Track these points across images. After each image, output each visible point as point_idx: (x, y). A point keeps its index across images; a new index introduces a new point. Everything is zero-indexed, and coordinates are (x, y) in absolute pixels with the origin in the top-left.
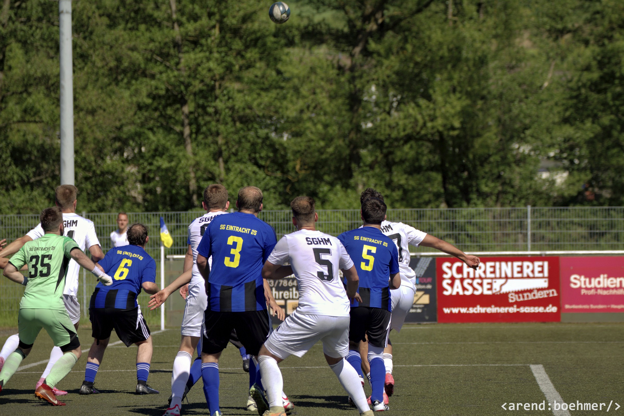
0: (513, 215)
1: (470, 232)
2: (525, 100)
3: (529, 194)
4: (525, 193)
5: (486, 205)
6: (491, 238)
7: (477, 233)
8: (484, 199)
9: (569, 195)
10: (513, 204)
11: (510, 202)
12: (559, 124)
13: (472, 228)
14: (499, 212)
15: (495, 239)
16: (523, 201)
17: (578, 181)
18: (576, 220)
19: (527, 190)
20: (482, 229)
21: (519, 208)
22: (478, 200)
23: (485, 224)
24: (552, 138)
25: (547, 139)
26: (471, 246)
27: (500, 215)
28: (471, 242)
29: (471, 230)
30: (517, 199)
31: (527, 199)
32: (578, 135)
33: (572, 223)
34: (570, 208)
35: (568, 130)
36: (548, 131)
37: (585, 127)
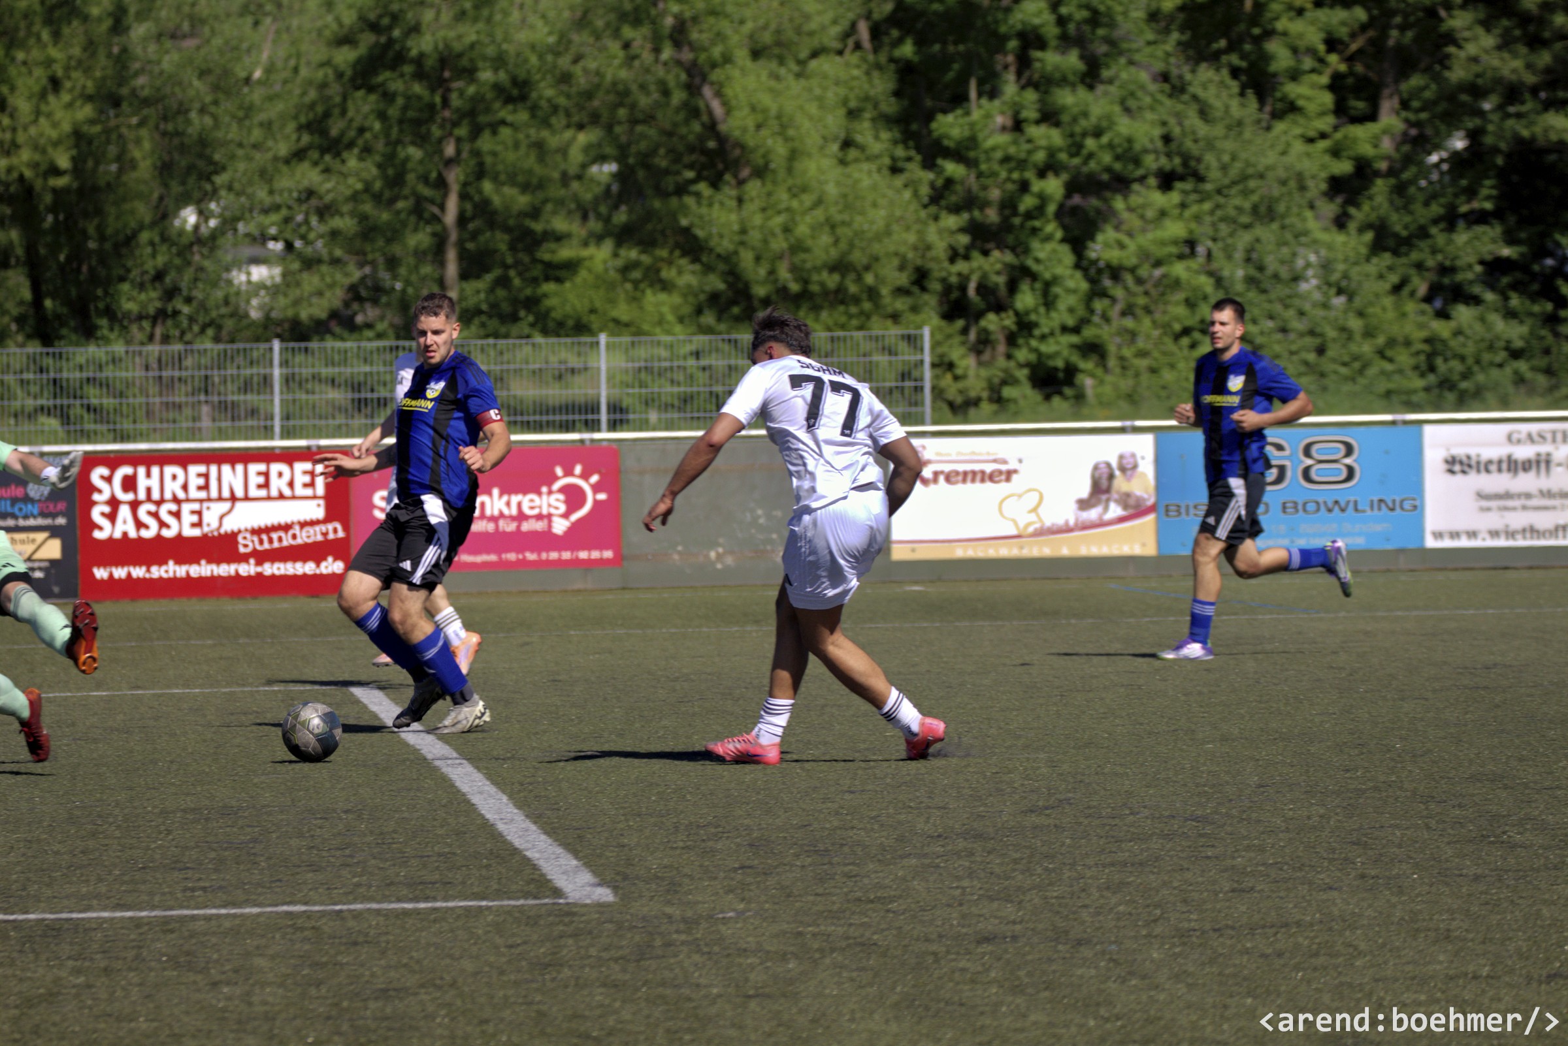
0: (188, 362)
1: (94, 401)
2: (213, 109)
3: (222, 316)
4: (214, 314)
5: (128, 342)
6: (140, 414)
7: (108, 402)
8: (124, 328)
9: (311, 318)
10: (188, 337)
11: (183, 333)
12: (287, 162)
13: (97, 392)
14: (156, 354)
15: (149, 414)
16: (210, 332)
17: (331, 286)
18: (327, 371)
19: (217, 307)
20: (121, 395)
21: (201, 347)
22: (112, 329)
23: (128, 384)
24: (271, 192)
25: (262, 194)
26: (95, 433)
27: (160, 361)
28: (95, 422)
29: (95, 396)
30: (196, 328)
31: (219, 328)
32: (329, 185)
33: (316, 377)
34: (314, 345)
35: (308, 175)
36: (265, 175)
37: (344, 169)
